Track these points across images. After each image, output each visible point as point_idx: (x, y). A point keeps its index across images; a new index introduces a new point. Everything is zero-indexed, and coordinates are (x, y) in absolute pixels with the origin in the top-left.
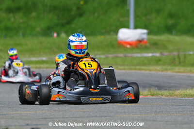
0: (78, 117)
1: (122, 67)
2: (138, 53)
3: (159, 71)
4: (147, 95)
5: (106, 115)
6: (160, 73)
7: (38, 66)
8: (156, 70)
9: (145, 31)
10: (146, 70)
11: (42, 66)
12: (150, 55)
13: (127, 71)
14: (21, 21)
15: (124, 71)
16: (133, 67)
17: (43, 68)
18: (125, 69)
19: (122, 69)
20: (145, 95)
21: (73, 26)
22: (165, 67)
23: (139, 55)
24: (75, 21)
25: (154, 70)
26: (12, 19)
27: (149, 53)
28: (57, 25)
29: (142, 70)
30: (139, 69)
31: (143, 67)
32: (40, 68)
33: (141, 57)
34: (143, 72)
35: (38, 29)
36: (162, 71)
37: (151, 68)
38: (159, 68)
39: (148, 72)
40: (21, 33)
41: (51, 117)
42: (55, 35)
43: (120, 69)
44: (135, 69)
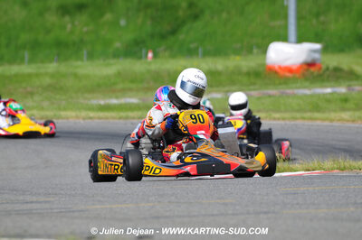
0: (217, 215)
1: (277, 115)
2: (305, 88)
3: (347, 121)
4: (333, 169)
5: (265, 210)
7: (123, 114)
8: (342, 120)
9: (317, 46)
10: (323, 120)
11: (131, 114)
12: (329, 90)
13: (288, 122)
14: (85, 29)
15: (282, 122)
16: (298, 115)
17: (134, 118)
18: (284, 119)
19: (279, 119)
20: (328, 170)
21: (181, 36)
22: (358, 114)
23: (307, 92)
24: (185, 29)
25: (339, 120)
26: (69, 26)
27: (326, 87)
28: (152, 36)
29: (316, 119)
30: (311, 119)
31: (317, 115)
32: (127, 118)
33: (312, 96)
34: (319, 123)
35: (117, 45)
36: (353, 121)
37: (333, 115)
39: (326, 123)
40: (85, 52)
41: (168, 214)
42: (150, 55)
43: (275, 119)
44: (303, 118)
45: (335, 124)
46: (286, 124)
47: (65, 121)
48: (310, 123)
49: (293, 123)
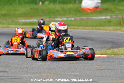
1: (87, 28)
3: (112, 30)
6: (112, 32)
8: (110, 30)
10: (103, 30)
15: (88, 30)
16: (94, 28)
18: (89, 29)
19: (87, 29)
22: (115, 28)
23: (96, 18)
27: (103, 16)
29: (100, 29)
34: (101, 31)
36: (114, 30)
37: (106, 28)
38: (111, 28)
39: (104, 31)
43: (86, 29)
44: (96, 29)
45: (107, 31)
46: (90, 31)
47: (11, 29)
48: (98, 31)
49: (92, 31)
